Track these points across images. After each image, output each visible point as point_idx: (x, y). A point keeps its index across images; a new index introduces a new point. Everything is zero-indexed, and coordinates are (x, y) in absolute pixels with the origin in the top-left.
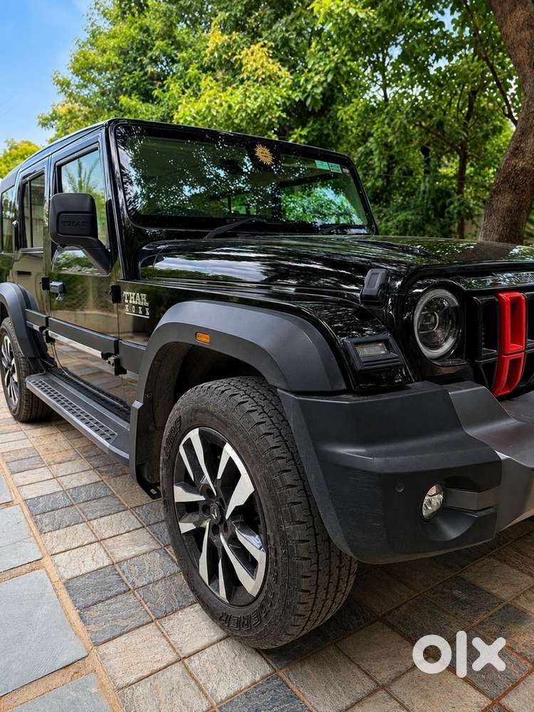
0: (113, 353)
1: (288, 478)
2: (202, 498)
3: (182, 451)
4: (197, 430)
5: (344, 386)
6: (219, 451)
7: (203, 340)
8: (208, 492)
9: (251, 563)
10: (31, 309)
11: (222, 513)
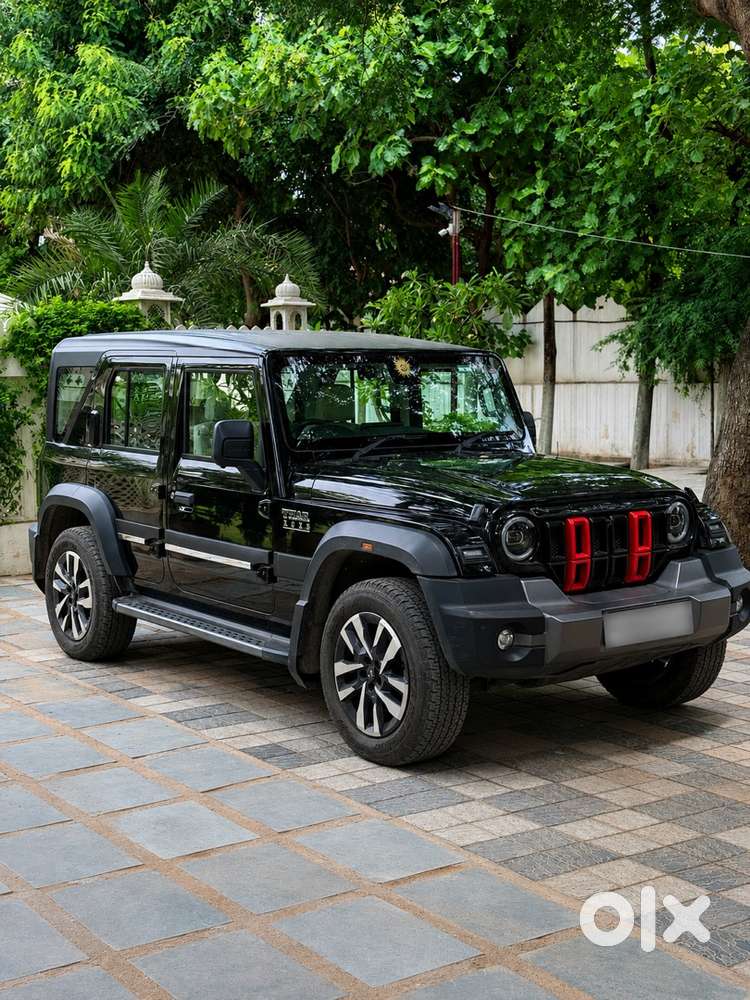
0: (267, 562)
1: (424, 633)
2: (361, 666)
3: (343, 633)
4: (358, 615)
5: (456, 574)
6: (375, 627)
7: (367, 548)
8: (365, 659)
9: (396, 696)
10: (122, 518)
11: (376, 672)
